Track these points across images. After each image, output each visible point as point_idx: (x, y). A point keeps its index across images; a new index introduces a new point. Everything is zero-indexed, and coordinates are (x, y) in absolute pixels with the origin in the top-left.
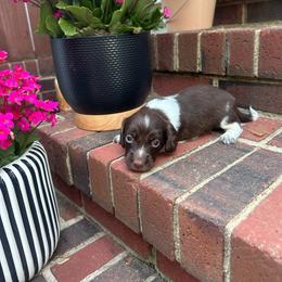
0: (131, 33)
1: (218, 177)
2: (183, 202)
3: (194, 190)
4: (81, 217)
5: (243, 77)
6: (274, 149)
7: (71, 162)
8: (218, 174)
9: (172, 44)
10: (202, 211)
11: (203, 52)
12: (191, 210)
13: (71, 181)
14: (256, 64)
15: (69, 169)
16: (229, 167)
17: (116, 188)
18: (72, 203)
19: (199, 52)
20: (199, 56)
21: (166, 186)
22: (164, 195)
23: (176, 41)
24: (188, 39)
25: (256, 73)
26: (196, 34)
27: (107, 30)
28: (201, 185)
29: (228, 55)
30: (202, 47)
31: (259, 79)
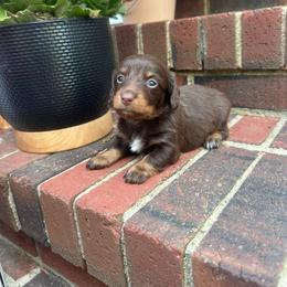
0: (86, 17)
1: (232, 202)
2: (199, 250)
3: (207, 227)
6: (281, 152)
7: (15, 201)
8: (230, 196)
9: (135, 37)
10: (232, 263)
11: (173, 46)
12: (215, 264)
13: (18, 226)
14: (239, 53)
15: (14, 210)
16: (239, 183)
19: (168, 45)
20: (169, 49)
22: (166, 243)
23: (139, 34)
24: (154, 30)
25: (239, 64)
26: (163, 23)
27: (53, 13)
28: (214, 218)
29: (203, 45)
30: (172, 37)
31: (243, 71)
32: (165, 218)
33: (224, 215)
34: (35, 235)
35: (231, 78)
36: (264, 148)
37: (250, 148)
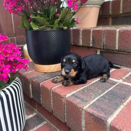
2: (87, 108)
3: (91, 103)
4: (35, 114)
5: (111, 50)
6: (126, 83)
7: (32, 87)
8: (102, 95)
9: (79, 34)
10: (96, 113)
11: (93, 38)
12: (91, 112)
13: (32, 96)
14: (117, 44)
15: (31, 91)
16: (107, 91)
17: (54, 101)
18: (31, 107)
19: (91, 38)
20: (91, 40)
21: (78, 101)
22: (78, 105)
23: (81, 33)
24: (86, 32)
25: (117, 48)
26: (90, 31)
27: (52, 28)
28: (95, 100)
29: (104, 40)
30: (93, 36)
31: (118, 51)
32: (79, 98)
33: (98, 100)
34: (37, 100)
35: (114, 53)
36: (121, 81)
37: (115, 80)
